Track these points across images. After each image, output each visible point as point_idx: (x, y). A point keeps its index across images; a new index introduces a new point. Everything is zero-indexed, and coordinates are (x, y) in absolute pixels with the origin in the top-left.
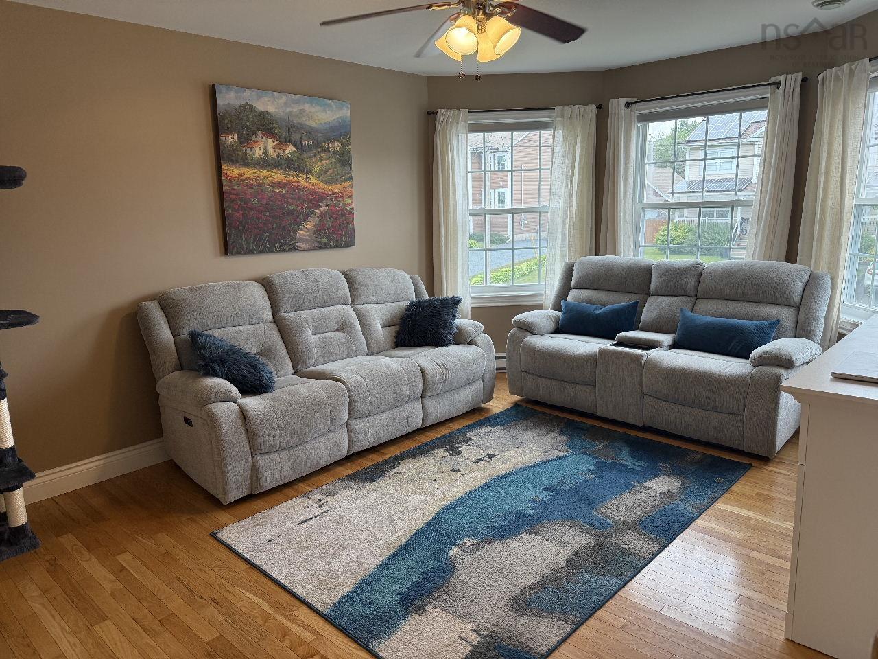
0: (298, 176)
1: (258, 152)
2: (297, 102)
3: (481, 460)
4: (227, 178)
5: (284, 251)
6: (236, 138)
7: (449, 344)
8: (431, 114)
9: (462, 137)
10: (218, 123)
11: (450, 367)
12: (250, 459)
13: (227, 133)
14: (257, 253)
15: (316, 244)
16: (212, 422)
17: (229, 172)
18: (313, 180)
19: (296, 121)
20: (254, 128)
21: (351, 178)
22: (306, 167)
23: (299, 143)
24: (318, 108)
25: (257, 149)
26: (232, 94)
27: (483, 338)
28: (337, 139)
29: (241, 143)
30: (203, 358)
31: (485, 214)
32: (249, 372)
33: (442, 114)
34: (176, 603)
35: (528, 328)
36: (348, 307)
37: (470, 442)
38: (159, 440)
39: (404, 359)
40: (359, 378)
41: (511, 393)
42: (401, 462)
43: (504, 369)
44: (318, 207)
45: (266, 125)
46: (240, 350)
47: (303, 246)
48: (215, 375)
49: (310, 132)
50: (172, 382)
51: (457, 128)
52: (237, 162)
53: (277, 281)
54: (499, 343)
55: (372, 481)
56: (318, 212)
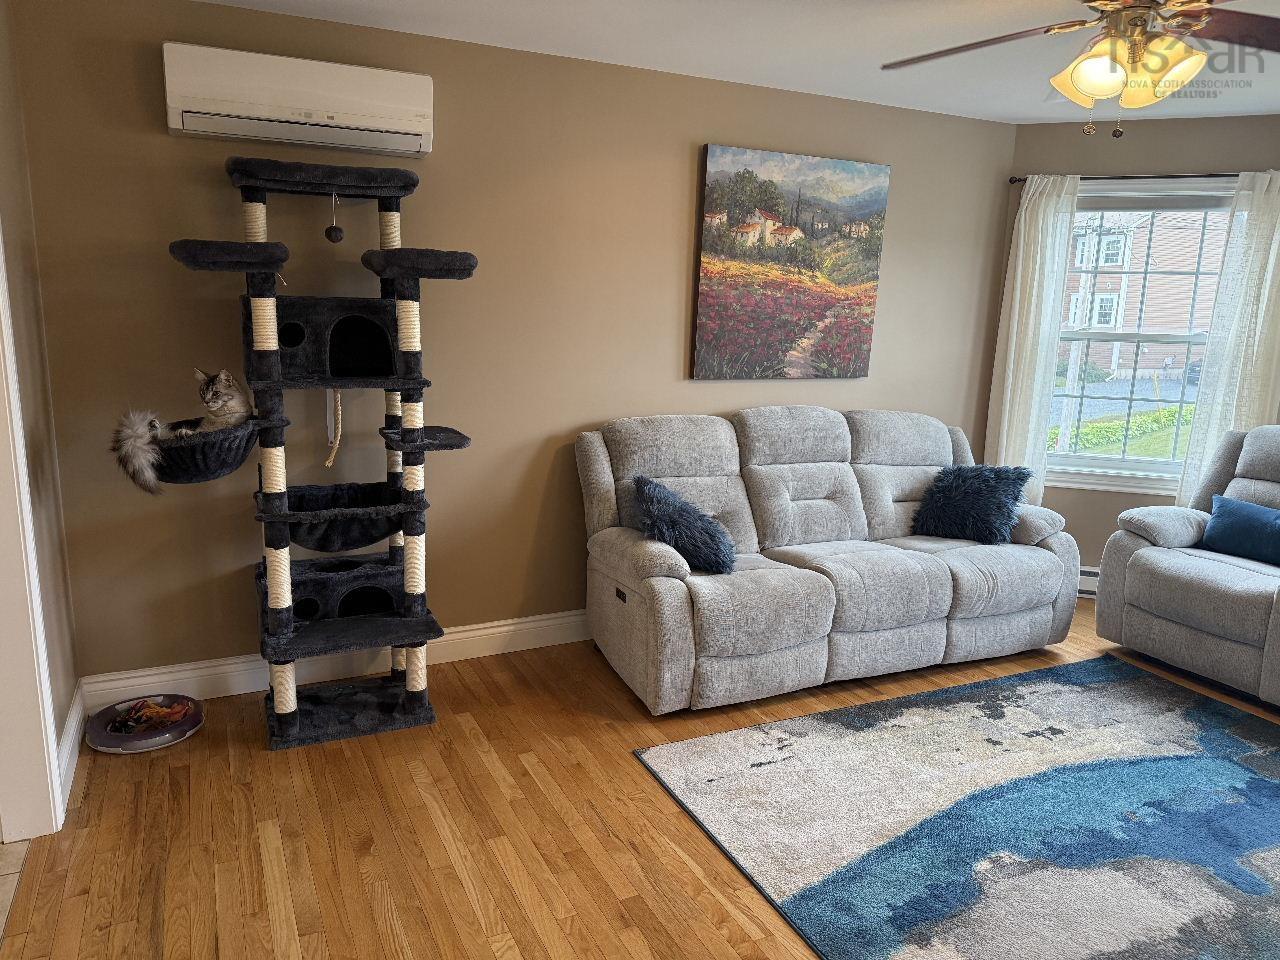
0: (800, 273)
1: (751, 239)
2: (815, 167)
3: (1038, 734)
4: (706, 274)
5: (767, 377)
6: (725, 219)
7: (1004, 540)
8: (1017, 182)
9: (1064, 217)
10: (704, 198)
11: (1002, 578)
12: (693, 661)
13: (714, 212)
14: (730, 378)
15: (812, 371)
16: (652, 600)
17: (709, 267)
18: (821, 279)
19: (809, 194)
20: (751, 205)
21: (876, 278)
22: (814, 260)
23: (809, 226)
24: (843, 175)
25: (751, 235)
26: (728, 158)
27: (1064, 540)
28: (865, 219)
29: (731, 225)
30: (649, 514)
31: (1089, 340)
32: (705, 543)
33: (1034, 183)
34: (586, 837)
35: (1144, 534)
36: (846, 466)
37: (1021, 702)
38: (581, 611)
39: (926, 555)
40: (854, 573)
41: (1100, 634)
42: (905, 710)
43: (1094, 593)
44: (822, 317)
45: (767, 200)
46: (695, 511)
47: (792, 371)
48: (662, 539)
49: (827, 210)
50: (607, 538)
51: (1058, 203)
52: (722, 252)
53: (752, 421)
54: (1089, 552)
55: (858, 729)
56: (821, 325)
